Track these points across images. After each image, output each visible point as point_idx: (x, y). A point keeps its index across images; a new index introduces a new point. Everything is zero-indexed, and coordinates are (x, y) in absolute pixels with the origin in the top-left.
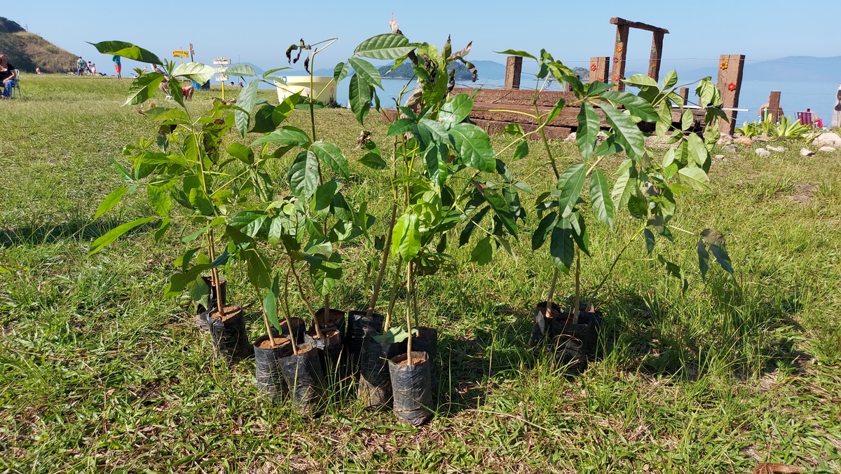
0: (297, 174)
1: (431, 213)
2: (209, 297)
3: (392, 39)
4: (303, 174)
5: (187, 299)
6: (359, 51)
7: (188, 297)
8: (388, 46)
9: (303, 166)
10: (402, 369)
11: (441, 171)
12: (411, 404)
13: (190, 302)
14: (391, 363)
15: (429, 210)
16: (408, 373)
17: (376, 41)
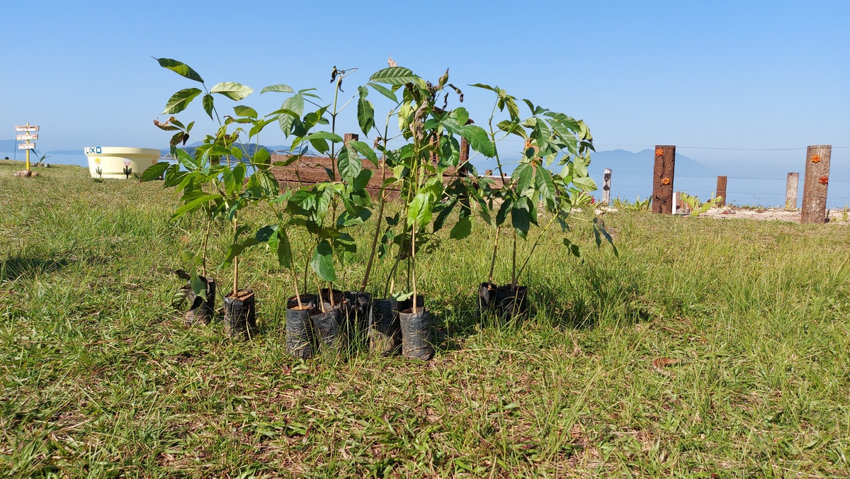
0: (343, 161)
1: (434, 194)
2: (206, 291)
3: (400, 71)
4: (347, 162)
5: (181, 296)
6: (373, 78)
7: (182, 294)
8: (396, 76)
9: (346, 156)
10: (413, 317)
11: (454, 156)
12: (420, 343)
13: (184, 299)
14: (402, 314)
15: (432, 192)
16: (418, 318)
17: (393, 72)
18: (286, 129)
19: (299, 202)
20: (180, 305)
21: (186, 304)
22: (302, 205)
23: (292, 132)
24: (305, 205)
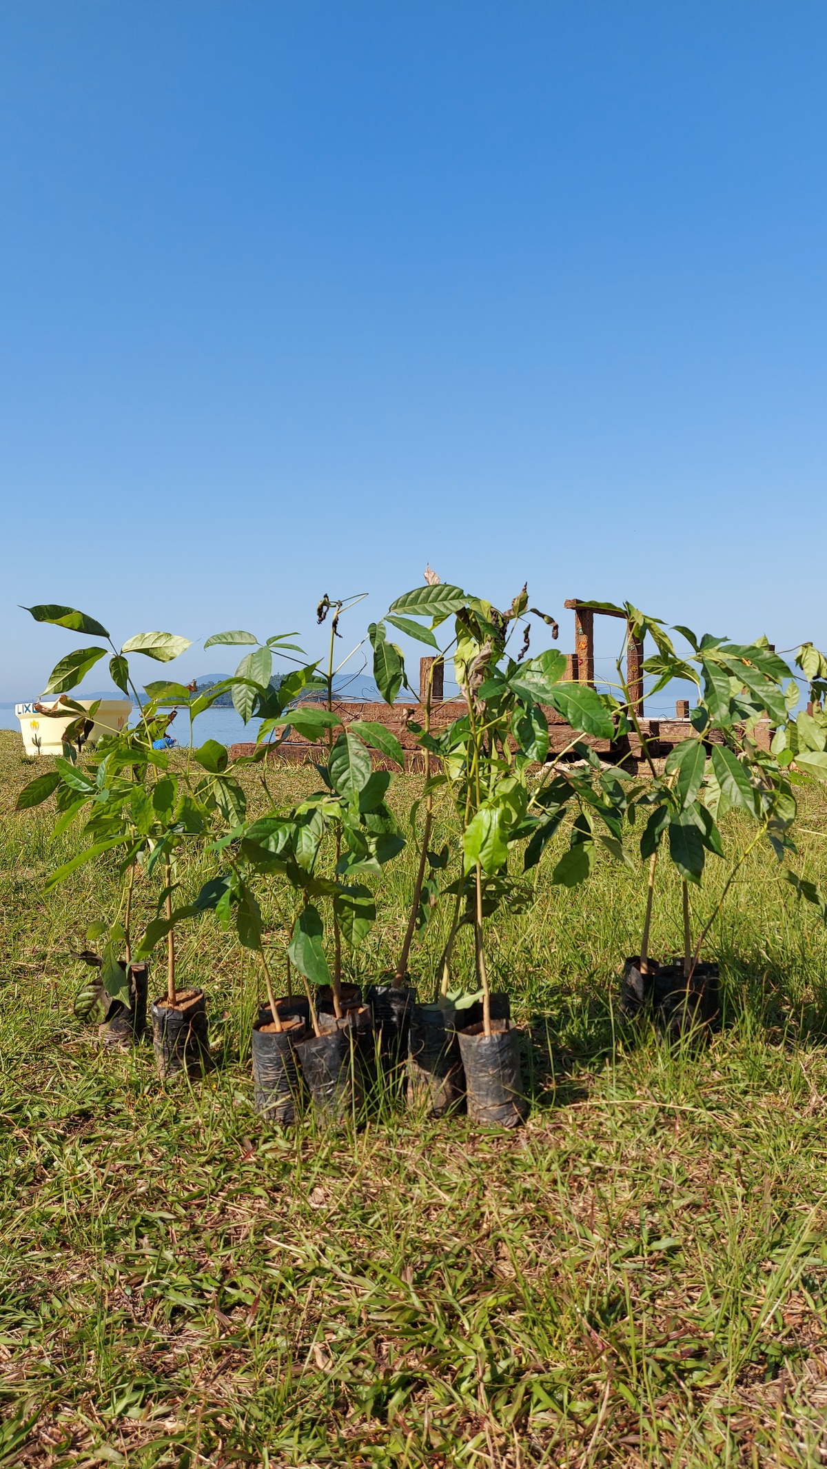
0: (339, 761)
1: (512, 809)
2: (130, 989)
3: (441, 591)
4: (346, 763)
5: (89, 998)
6: (395, 608)
7: (91, 994)
8: (435, 600)
9: (345, 753)
10: (483, 1042)
11: (539, 743)
12: (499, 1094)
13: (94, 1003)
14: (462, 1037)
15: (508, 805)
16: (492, 1045)
17: (429, 594)
18: (245, 709)
19: (262, 839)
20: (87, 1013)
21: (98, 1011)
22: (268, 844)
23: (254, 714)
24: (272, 844)
